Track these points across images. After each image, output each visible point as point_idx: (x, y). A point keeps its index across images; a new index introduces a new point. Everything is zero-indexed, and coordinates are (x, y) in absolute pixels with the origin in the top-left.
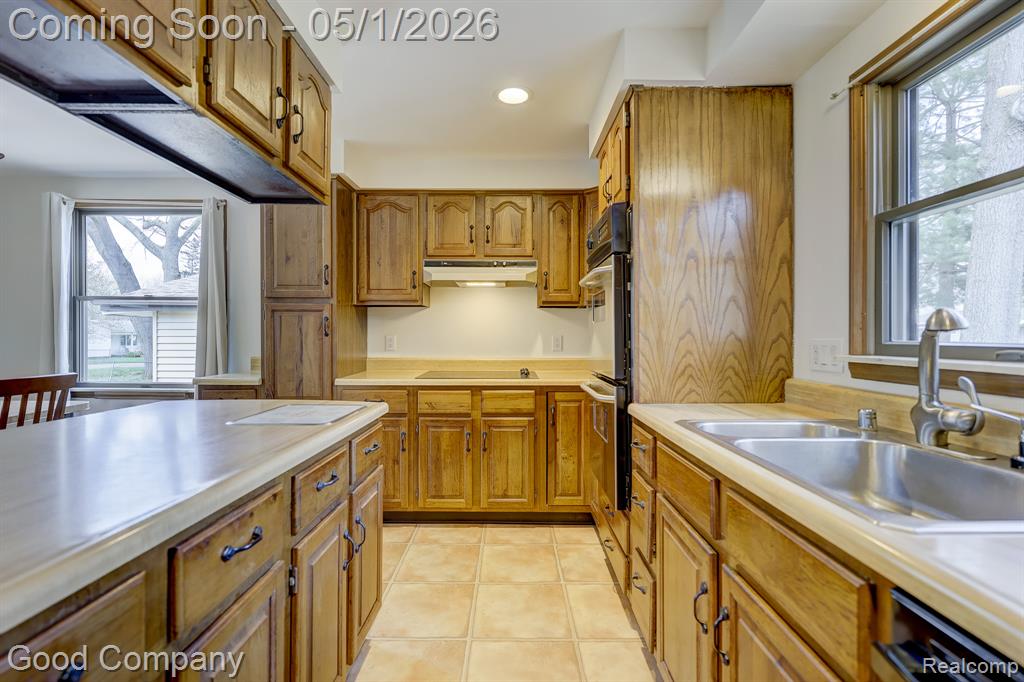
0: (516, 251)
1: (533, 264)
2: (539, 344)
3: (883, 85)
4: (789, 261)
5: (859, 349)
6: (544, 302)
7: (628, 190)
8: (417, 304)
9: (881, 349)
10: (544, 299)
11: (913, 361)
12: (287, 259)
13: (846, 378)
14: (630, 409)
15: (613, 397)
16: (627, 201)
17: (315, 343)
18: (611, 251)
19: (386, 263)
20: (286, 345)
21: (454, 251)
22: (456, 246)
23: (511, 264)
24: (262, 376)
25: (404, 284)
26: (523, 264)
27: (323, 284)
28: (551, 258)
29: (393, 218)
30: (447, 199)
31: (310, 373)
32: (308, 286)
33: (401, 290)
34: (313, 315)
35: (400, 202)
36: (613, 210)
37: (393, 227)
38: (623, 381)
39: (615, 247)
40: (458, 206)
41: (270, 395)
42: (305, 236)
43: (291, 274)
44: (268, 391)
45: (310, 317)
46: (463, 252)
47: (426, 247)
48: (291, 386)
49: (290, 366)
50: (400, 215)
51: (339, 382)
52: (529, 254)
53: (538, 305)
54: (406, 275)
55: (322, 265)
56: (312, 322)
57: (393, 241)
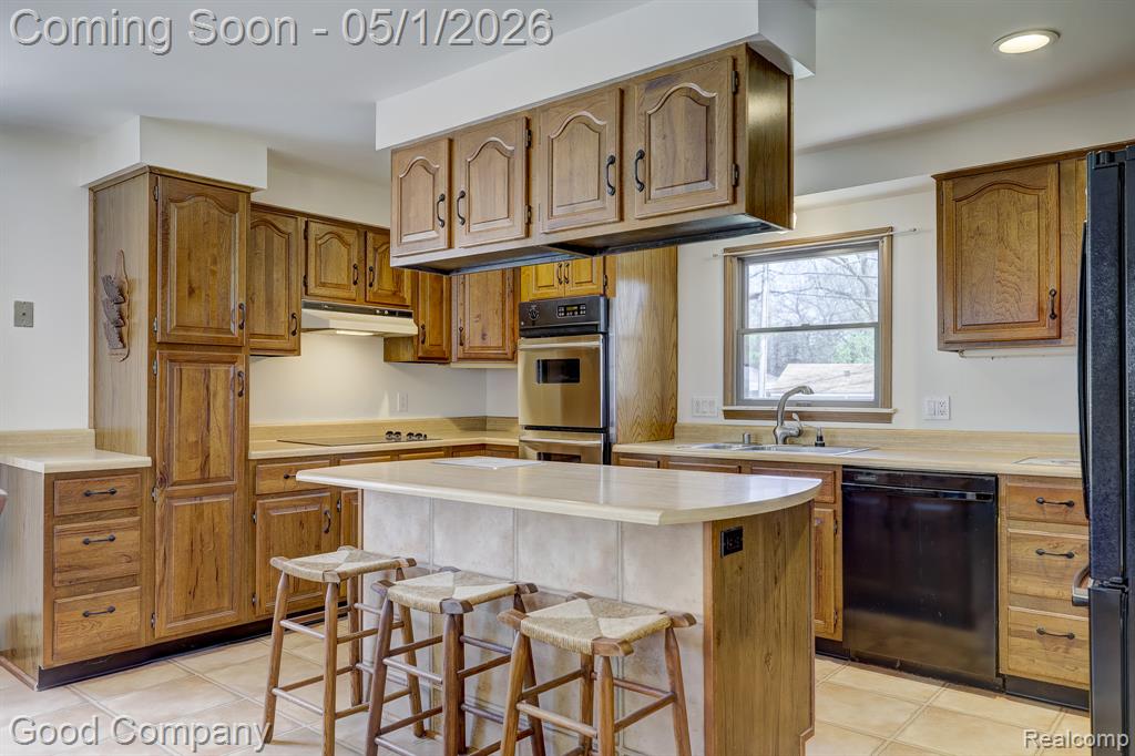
0: (397, 301)
1: (409, 315)
2: (386, 404)
3: (739, 259)
4: (676, 345)
5: (730, 401)
6: (420, 358)
7: (606, 284)
8: (296, 351)
9: (740, 402)
10: (420, 354)
11: (775, 408)
12: (191, 291)
13: (722, 420)
14: (616, 448)
15: (599, 441)
16: (604, 295)
17: (226, 406)
18: (591, 330)
19: (260, 299)
20: (187, 406)
21: (334, 292)
22: (338, 286)
23: (392, 314)
24: (151, 452)
25: (283, 330)
26: (402, 315)
27: (234, 328)
28: (426, 309)
29: (269, 241)
30: (328, 228)
31: (218, 445)
32: (218, 330)
33: (277, 337)
34: (223, 368)
35: (281, 226)
36: (602, 300)
37: (269, 257)
38: (605, 430)
39: (602, 329)
40: (340, 237)
41: (164, 480)
42: (215, 262)
43: (196, 313)
44: (159, 475)
45: (220, 374)
46: (341, 293)
47: (306, 285)
48: (195, 464)
49: (192, 438)
50: (278, 241)
51: (254, 454)
52: (408, 302)
53: (387, 359)
54: (283, 316)
55: (234, 305)
56: (222, 375)
57: (269, 275)
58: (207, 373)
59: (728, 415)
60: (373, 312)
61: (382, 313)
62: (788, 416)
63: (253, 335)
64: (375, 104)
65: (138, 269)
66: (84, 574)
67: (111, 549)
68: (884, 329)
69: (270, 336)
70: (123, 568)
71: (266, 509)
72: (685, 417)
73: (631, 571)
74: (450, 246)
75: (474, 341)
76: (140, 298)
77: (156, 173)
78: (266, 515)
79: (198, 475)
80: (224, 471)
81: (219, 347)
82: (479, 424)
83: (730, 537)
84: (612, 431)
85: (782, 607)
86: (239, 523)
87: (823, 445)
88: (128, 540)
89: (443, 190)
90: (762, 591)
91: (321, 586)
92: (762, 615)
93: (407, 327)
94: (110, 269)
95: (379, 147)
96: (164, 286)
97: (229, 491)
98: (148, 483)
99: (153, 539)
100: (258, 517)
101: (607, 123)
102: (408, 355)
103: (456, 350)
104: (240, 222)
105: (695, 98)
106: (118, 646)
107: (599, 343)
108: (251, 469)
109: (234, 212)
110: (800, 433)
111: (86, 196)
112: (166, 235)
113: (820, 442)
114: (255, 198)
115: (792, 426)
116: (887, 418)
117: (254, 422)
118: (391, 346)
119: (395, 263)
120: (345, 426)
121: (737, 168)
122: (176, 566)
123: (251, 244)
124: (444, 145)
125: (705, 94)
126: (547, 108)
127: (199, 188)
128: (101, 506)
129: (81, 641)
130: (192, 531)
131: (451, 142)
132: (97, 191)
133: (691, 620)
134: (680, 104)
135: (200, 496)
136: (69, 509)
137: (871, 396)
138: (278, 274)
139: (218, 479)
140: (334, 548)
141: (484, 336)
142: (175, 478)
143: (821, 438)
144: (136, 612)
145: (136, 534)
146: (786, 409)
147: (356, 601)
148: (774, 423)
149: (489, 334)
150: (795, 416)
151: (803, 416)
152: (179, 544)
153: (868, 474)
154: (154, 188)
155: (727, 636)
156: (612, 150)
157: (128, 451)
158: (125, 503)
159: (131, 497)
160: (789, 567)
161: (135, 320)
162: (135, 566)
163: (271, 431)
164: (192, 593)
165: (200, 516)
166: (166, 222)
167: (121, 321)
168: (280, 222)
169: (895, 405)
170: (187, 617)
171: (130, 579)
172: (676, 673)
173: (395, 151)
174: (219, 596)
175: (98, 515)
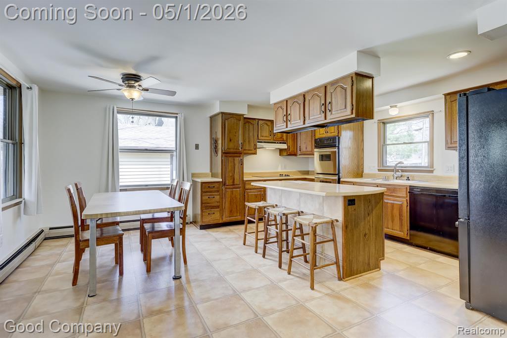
0: (282, 140)
1: (285, 143)
2: (280, 167)
4: (363, 150)
5: (380, 166)
7: (338, 133)
8: (255, 153)
9: (383, 166)
10: (288, 154)
11: (393, 168)
12: (230, 140)
13: (377, 172)
14: (341, 180)
15: (336, 178)
16: (338, 136)
17: (238, 167)
18: (335, 146)
19: (247, 141)
20: (230, 168)
21: (265, 138)
22: (266, 137)
23: (280, 143)
24: (222, 178)
25: (252, 148)
26: (283, 143)
27: (240, 149)
28: (290, 142)
29: (249, 127)
30: (264, 122)
31: (237, 177)
32: (236, 149)
33: (251, 150)
34: (237, 158)
35: (251, 122)
36: (337, 137)
37: (249, 130)
38: (338, 174)
39: (337, 146)
40: (267, 124)
41: (225, 185)
42: (236, 133)
43: (231, 145)
44: (224, 183)
45: (237, 159)
46: (268, 138)
47: (258, 137)
48: (231, 181)
49: (231, 175)
50: (251, 126)
51: (245, 179)
52: (285, 140)
53: (280, 155)
54: (252, 145)
55: (240, 143)
56: (237, 160)
57: (249, 134)
58: (234, 160)
59: (379, 170)
60: (275, 143)
61: (278, 143)
62: (398, 171)
63: (245, 150)
64: (270, 93)
65: (219, 136)
66: (208, 205)
67: (214, 199)
68: (431, 144)
69: (249, 150)
70: (216, 204)
71: (248, 193)
72: (366, 171)
73: (325, 208)
74: (287, 127)
75: (303, 149)
76: (220, 142)
77: (222, 113)
78: (247, 194)
79: (232, 184)
80: (238, 183)
81: (237, 153)
82: (307, 173)
83: (350, 201)
84: (340, 175)
85: (371, 222)
86: (241, 196)
87: (409, 180)
88: (217, 198)
89: (285, 113)
90: (363, 216)
91: (255, 209)
92: (363, 223)
93: (284, 146)
94: (214, 136)
95: (271, 103)
96: (224, 139)
97: (239, 188)
98: (221, 185)
99: (222, 198)
100: (246, 194)
101: (322, 95)
102: (285, 154)
103: (299, 152)
104: (241, 123)
105: (342, 88)
106: (216, 222)
107: (336, 150)
108: (244, 183)
109: (240, 120)
110: (402, 176)
111: (209, 120)
112: (225, 127)
113: (408, 179)
114: (245, 116)
115: (399, 174)
116: (432, 172)
117: (245, 171)
118: (281, 151)
119: (275, 132)
120: (269, 173)
121: (353, 105)
122: (227, 205)
123: (244, 128)
124: (285, 102)
125: (345, 86)
126: (308, 92)
127: (231, 116)
128: (212, 190)
129: (208, 220)
130: (231, 196)
131: (287, 101)
132: (211, 118)
133: (337, 221)
134: (339, 89)
135: (233, 189)
136: (205, 190)
137: (427, 165)
138: (251, 134)
139: (236, 185)
140: (260, 201)
141: (306, 148)
142: (227, 184)
143: (408, 178)
144: (219, 214)
145: (219, 197)
146: (397, 168)
147: (265, 214)
148: (393, 173)
149: (308, 148)
150: (400, 171)
151: (403, 171)
152: (228, 200)
153: (417, 189)
154: (222, 117)
155: (349, 227)
156: (323, 102)
157: (217, 177)
158: (216, 189)
159: (218, 188)
160: (374, 212)
161: (219, 147)
162: (219, 204)
163: (250, 174)
164: (231, 211)
165: (233, 193)
166: (225, 124)
167: (216, 147)
168: (251, 121)
169: (434, 168)
170: (230, 217)
171: (218, 207)
172: (334, 234)
173: (275, 104)
174: (237, 212)
175: (211, 192)
